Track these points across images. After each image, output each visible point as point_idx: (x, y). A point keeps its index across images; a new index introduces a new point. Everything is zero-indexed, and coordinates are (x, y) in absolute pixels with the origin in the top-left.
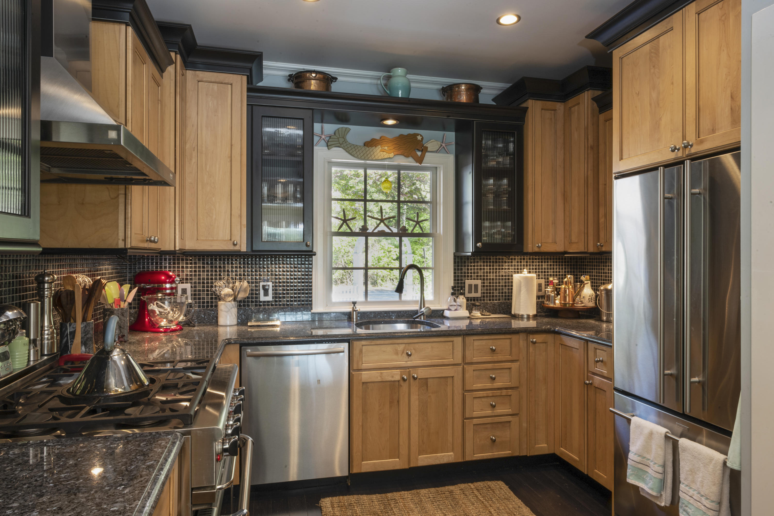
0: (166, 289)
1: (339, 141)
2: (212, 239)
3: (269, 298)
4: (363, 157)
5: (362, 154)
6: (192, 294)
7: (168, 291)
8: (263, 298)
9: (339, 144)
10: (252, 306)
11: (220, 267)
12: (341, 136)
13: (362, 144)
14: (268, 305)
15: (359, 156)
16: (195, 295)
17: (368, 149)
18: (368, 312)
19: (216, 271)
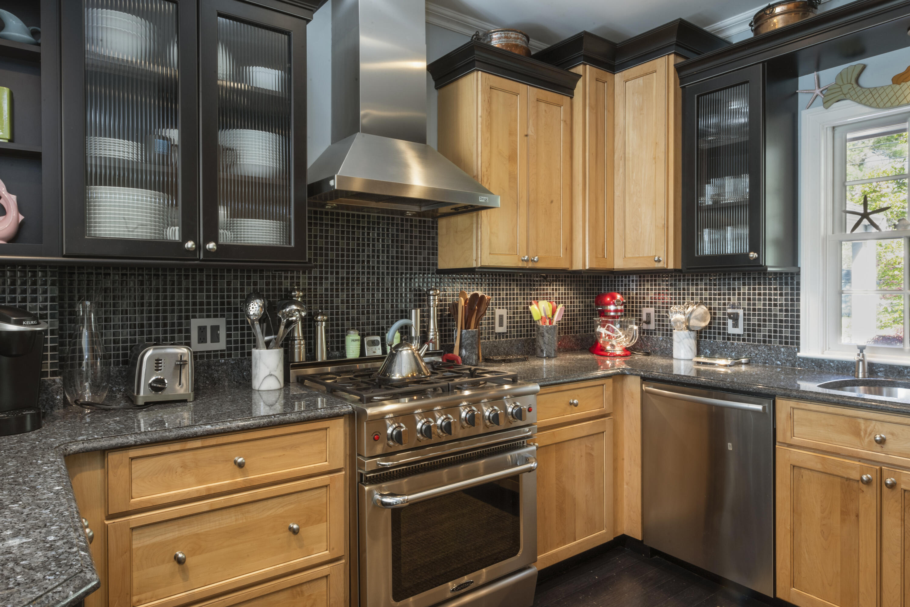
0: (610, 311)
1: (841, 91)
2: (638, 256)
3: (739, 331)
4: (887, 105)
5: (886, 99)
6: (656, 320)
7: (612, 314)
8: (731, 330)
9: (843, 96)
10: (719, 339)
11: (684, 289)
12: (845, 82)
13: (891, 83)
14: (739, 340)
15: (881, 105)
16: (659, 321)
17: (898, 87)
18: (900, 366)
19: (680, 294)
